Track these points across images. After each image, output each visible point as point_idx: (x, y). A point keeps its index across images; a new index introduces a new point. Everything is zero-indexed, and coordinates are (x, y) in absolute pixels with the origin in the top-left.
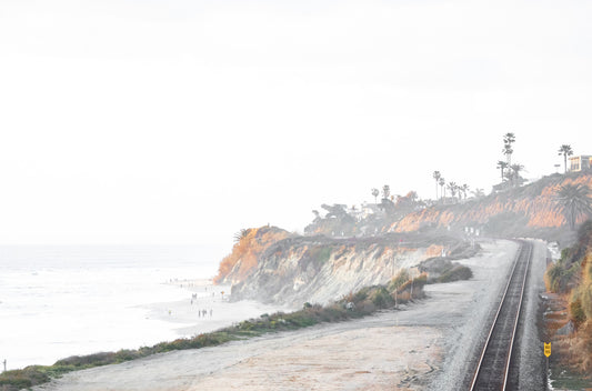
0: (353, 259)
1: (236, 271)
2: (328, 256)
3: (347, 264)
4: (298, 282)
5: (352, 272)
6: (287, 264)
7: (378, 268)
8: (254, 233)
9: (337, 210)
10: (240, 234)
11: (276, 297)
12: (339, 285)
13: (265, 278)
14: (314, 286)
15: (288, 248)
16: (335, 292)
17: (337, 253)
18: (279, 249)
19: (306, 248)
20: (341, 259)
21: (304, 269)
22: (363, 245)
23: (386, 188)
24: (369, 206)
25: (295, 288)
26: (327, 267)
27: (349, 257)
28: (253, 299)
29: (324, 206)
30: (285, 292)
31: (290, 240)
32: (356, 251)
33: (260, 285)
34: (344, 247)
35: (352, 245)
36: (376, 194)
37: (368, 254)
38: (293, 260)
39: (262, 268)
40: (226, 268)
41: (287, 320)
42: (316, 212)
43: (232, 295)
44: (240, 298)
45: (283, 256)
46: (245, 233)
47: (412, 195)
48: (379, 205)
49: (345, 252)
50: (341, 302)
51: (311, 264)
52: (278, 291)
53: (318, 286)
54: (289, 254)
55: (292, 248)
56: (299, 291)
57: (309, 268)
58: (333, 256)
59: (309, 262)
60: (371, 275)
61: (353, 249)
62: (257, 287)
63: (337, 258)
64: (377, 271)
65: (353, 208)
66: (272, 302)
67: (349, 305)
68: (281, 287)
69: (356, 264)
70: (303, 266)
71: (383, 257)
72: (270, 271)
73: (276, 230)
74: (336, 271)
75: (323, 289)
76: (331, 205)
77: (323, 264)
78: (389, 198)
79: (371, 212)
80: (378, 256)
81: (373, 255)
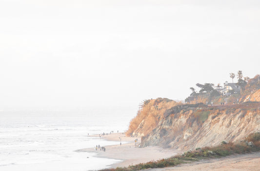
0: (224, 119)
1: (141, 127)
2: (207, 117)
3: (220, 122)
4: (187, 134)
5: (224, 127)
6: (178, 123)
7: (243, 124)
8: (153, 102)
9: (208, 87)
10: (143, 104)
11: (172, 143)
12: (215, 136)
13: (164, 132)
14: (198, 136)
15: (179, 112)
16: (212, 141)
17: (213, 115)
18: (173, 112)
19: (191, 112)
20: (216, 119)
21: (191, 126)
22: (231, 109)
23: (240, 73)
24: (229, 85)
25: (185, 138)
26: (206, 124)
27: (222, 118)
28: (156, 145)
29: (198, 85)
30: (178, 140)
31: (180, 106)
32: (226, 113)
33: (161, 136)
34: (218, 111)
35: (223, 110)
36: (233, 76)
37: (235, 116)
38: (183, 119)
39: (162, 125)
40: (134, 125)
41: (214, 152)
42: (192, 89)
43: (142, 143)
44: (147, 145)
45: (176, 117)
46: (147, 102)
48: (236, 84)
49: (218, 114)
50: (245, 141)
51: (195, 122)
52: (173, 140)
53: (201, 136)
54: (180, 116)
55: (182, 111)
56: (188, 139)
57: (194, 125)
58: (210, 117)
59: (194, 120)
60: (238, 129)
61: (224, 112)
62: (159, 137)
63: (213, 118)
64: (242, 126)
65: (218, 86)
66: (169, 147)
67: (250, 143)
68: (175, 137)
69: (227, 122)
70: (190, 123)
71: (246, 117)
72: (167, 127)
73: (167, 100)
74: (213, 127)
75: (204, 139)
76: (203, 84)
77: (203, 122)
78: (243, 79)
79: (231, 88)
80: (243, 116)
81: (238, 116)
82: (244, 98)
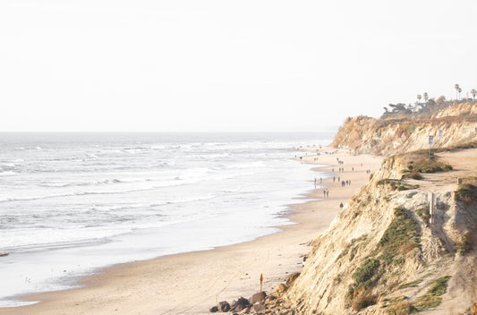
0: (430, 130)
1: (346, 141)
2: (414, 129)
4: (396, 144)
6: (387, 134)
7: (449, 134)
8: (355, 119)
9: (400, 107)
11: (383, 152)
13: (374, 142)
17: (420, 127)
19: (398, 125)
20: (422, 130)
21: (400, 137)
22: (435, 122)
23: (426, 94)
24: (418, 104)
25: (395, 147)
26: (413, 136)
27: (428, 129)
28: (368, 153)
29: (391, 105)
30: (388, 149)
32: (432, 126)
33: (372, 146)
34: (423, 124)
35: (429, 123)
36: (419, 97)
37: (439, 128)
38: (391, 132)
39: (372, 136)
40: (339, 139)
42: (385, 108)
44: (360, 153)
45: (384, 130)
46: (349, 119)
47: (442, 98)
48: (425, 104)
49: (425, 126)
51: (404, 133)
52: (384, 149)
54: (388, 129)
57: (402, 136)
58: (417, 129)
59: (402, 132)
60: (444, 138)
61: (430, 125)
62: (370, 147)
63: (420, 129)
65: (410, 106)
68: (385, 146)
70: (399, 134)
71: (451, 128)
72: (377, 138)
73: (368, 118)
74: (420, 137)
76: (396, 104)
77: (411, 133)
79: (421, 108)
80: (447, 127)
81: (443, 127)
82: (436, 114)
